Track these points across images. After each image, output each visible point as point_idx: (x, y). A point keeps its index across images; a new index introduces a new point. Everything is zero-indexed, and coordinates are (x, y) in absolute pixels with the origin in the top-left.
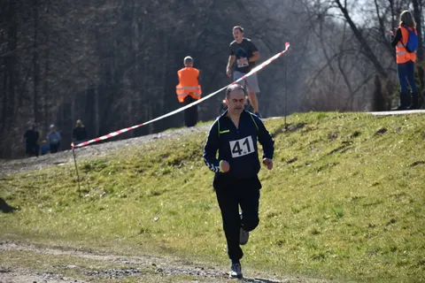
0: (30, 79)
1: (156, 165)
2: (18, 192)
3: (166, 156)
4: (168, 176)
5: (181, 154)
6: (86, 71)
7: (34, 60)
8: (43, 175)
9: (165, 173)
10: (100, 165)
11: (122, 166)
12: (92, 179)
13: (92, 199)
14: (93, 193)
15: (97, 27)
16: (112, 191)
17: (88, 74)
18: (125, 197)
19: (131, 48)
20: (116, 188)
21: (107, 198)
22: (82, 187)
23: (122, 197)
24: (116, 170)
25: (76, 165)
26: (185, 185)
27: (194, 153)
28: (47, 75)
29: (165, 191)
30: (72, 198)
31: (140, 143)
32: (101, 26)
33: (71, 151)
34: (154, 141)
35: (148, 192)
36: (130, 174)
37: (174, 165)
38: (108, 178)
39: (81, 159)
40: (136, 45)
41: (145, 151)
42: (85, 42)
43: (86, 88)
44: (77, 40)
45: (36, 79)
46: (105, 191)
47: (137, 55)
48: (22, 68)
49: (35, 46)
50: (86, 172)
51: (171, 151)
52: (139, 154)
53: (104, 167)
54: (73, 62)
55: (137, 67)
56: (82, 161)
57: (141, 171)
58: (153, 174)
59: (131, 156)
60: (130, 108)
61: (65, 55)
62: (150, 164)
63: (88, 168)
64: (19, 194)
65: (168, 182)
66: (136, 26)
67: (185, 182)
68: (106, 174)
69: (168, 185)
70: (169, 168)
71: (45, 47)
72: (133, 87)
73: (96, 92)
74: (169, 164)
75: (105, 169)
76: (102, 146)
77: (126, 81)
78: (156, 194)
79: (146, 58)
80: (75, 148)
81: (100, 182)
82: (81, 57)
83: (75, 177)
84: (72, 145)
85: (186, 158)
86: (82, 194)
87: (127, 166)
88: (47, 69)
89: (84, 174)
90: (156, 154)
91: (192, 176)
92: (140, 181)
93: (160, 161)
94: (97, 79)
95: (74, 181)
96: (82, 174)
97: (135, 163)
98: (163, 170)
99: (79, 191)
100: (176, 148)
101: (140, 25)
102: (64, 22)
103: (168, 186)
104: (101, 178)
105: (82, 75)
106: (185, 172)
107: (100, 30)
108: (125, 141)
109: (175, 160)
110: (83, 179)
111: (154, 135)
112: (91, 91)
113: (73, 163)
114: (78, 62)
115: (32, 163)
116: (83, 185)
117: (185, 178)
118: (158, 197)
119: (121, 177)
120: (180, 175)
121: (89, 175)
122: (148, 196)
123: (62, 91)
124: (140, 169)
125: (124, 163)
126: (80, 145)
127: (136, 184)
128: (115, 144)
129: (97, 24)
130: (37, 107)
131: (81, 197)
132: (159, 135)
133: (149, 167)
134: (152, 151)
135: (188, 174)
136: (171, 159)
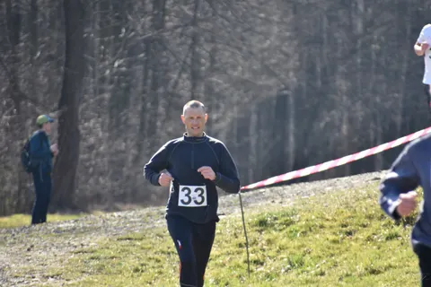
0: (184, 76)
1: (375, 224)
2: (150, 259)
4: (395, 243)
6: (276, 65)
7: (192, 47)
9: (390, 238)
10: (282, 220)
11: (318, 223)
12: (269, 242)
13: (268, 276)
14: (270, 266)
16: (301, 264)
18: (322, 274)
19: (350, 28)
20: (307, 259)
21: (292, 275)
22: (252, 256)
23: (316, 275)
24: (309, 229)
25: (243, 220)
28: (213, 70)
29: (390, 267)
30: (236, 273)
31: (350, 187)
34: (374, 183)
35: (360, 268)
36: (332, 237)
37: (405, 224)
38: (296, 243)
39: (253, 208)
41: (358, 200)
42: (275, 18)
43: (274, 93)
44: (262, 15)
46: (290, 263)
47: (360, 42)
48: (173, 59)
49: (194, 23)
50: (260, 231)
52: (347, 205)
53: (288, 223)
54: (254, 50)
55: (359, 60)
56: (255, 213)
57: (349, 233)
58: (369, 239)
59: (334, 207)
60: (345, 128)
61: (243, 39)
62: (366, 221)
63: (263, 224)
64: (152, 263)
65: (394, 253)
68: (291, 236)
69: (394, 258)
70: (397, 229)
71: (210, 25)
72: (352, 94)
74: (398, 223)
75: (292, 227)
76: (288, 189)
78: (373, 272)
79: (375, 47)
81: (282, 248)
82: (268, 42)
83: (242, 239)
86: (252, 267)
87: (327, 224)
88: (213, 61)
89: (256, 235)
92: (347, 250)
94: (293, 79)
95: (240, 246)
96: (253, 235)
97: (340, 219)
98: (387, 232)
99: (247, 262)
103: (393, 261)
104: (284, 241)
105: (268, 71)
108: (327, 182)
109: (407, 218)
110: (255, 242)
111: (375, 175)
113: (239, 216)
114: (263, 50)
116: (254, 252)
118: (377, 277)
119: (317, 241)
121: (265, 236)
122: (360, 275)
123: (236, 98)
124: (348, 229)
125: (323, 218)
126: (252, 187)
127: (340, 254)
128: (309, 186)
131: (250, 271)
133: (364, 226)
134: (369, 201)
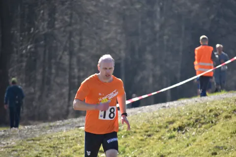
0: (66, 53)
1: (163, 131)
2: (44, 150)
3: (172, 122)
4: (173, 140)
5: (185, 121)
7: (70, 38)
8: (65, 137)
9: (171, 138)
11: (133, 130)
15: (124, 10)
16: (124, 152)
19: (153, 27)
20: (127, 149)
24: (128, 134)
26: (188, 148)
27: (196, 121)
28: (80, 50)
29: (170, 153)
31: (150, 111)
32: (128, 9)
34: (162, 109)
35: (155, 154)
36: (141, 138)
37: (178, 130)
38: (121, 141)
40: (157, 26)
41: (154, 118)
42: (113, 23)
44: (106, 21)
45: (71, 54)
48: (59, 44)
49: (70, 25)
51: (176, 118)
52: (148, 121)
54: (103, 39)
57: (149, 136)
58: (160, 138)
59: (141, 122)
61: (96, 34)
62: (158, 129)
64: (45, 152)
65: (173, 146)
66: (159, 9)
67: (188, 146)
68: (119, 137)
69: (172, 148)
70: (175, 133)
71: (78, 27)
72: (154, 62)
74: (174, 130)
75: (119, 133)
85: (189, 125)
87: (138, 131)
88: (81, 45)
90: (163, 121)
91: (194, 141)
92: (148, 144)
93: (167, 127)
97: (145, 128)
98: (169, 135)
100: (180, 116)
101: (162, 9)
103: (172, 150)
106: (188, 138)
107: (128, 13)
108: (138, 108)
109: (180, 127)
111: (163, 104)
114: (106, 39)
115: (58, 126)
117: (187, 142)
119: (133, 140)
120: (184, 140)
124: (149, 133)
125: (135, 128)
127: (145, 146)
129: (124, 7)
130: (71, 77)
132: (167, 104)
133: (157, 132)
134: (160, 118)
135: (191, 139)
136: (176, 125)
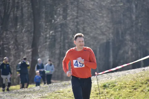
1: (144, 86)
6: (106, 31)
10: (112, 85)
11: (124, 85)
12: (107, 93)
17: (106, 33)
19: (131, 18)
20: (121, 98)
22: (102, 98)
24: (121, 88)
25: (98, 85)
31: (135, 73)
32: (114, 6)
33: (96, 77)
34: (143, 71)
36: (129, 90)
38: (117, 93)
39: (101, 81)
40: (134, 17)
41: (138, 77)
42: (105, 15)
43: (105, 41)
47: (134, 23)
48: (70, 30)
49: (77, 18)
50: (104, 89)
52: (134, 79)
53: (114, 86)
54: (98, 26)
55: (134, 29)
56: (102, 82)
57: (135, 89)
58: (142, 91)
59: (129, 80)
60: (130, 53)
61: (94, 23)
62: (141, 85)
63: (105, 86)
66: (134, 6)
68: (115, 90)
73: (111, 44)
75: (115, 88)
76: (113, 74)
77: (128, 37)
79: (140, 24)
80: (97, 75)
81: (112, 95)
82: (103, 24)
83: (98, 92)
84: (96, 73)
87: (127, 86)
88: (84, 30)
89: (103, 90)
90: (144, 79)
92: (135, 95)
93: (146, 83)
94: (111, 36)
95: (97, 94)
96: (102, 90)
97: (132, 84)
98: (148, 88)
101: (136, 6)
102: (93, 5)
104: (113, 92)
105: (103, 34)
107: (114, 9)
108: (126, 71)
110: (102, 93)
111: (143, 68)
112: (108, 43)
113: (97, 84)
114: (100, 27)
116: (102, 96)
119: (124, 92)
121: (106, 91)
123: (92, 43)
124: (135, 87)
125: (126, 84)
126: (100, 73)
127: (132, 96)
128: (120, 73)
132: (146, 68)
133: (140, 86)
134: (141, 78)
